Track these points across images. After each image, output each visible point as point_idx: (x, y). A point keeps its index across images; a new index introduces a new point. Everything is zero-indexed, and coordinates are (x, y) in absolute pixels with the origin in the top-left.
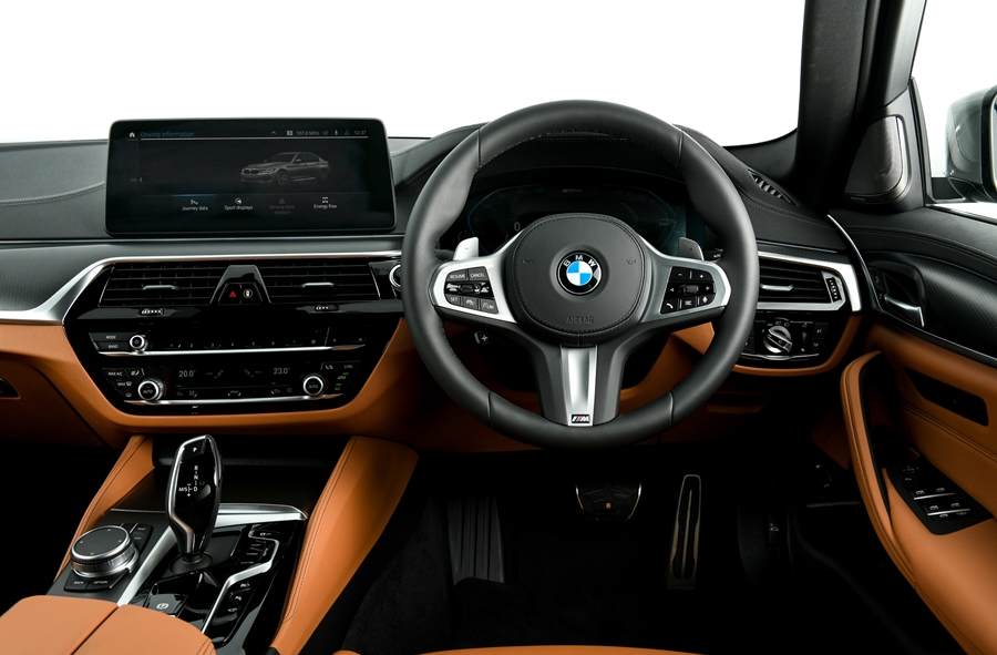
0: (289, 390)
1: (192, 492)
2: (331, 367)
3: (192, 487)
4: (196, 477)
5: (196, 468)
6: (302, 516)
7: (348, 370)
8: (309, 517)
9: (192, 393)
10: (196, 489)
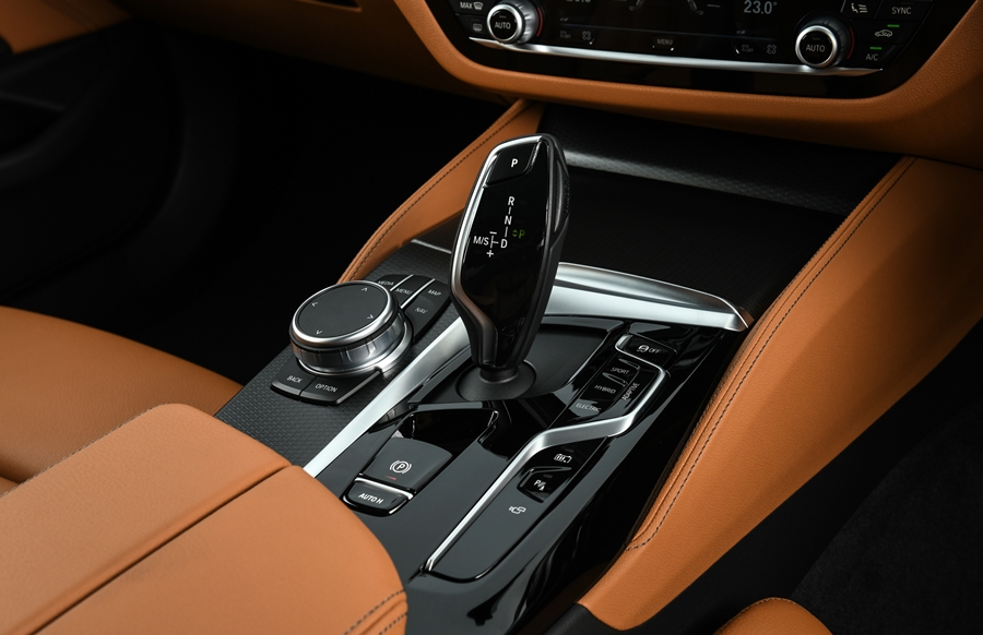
0: (772, 49)
1: (496, 248)
2: (863, 9)
3: (498, 238)
4: (508, 220)
5: (511, 201)
6: (737, 321)
7: (899, 18)
8: (751, 326)
9: (586, 35)
10: (504, 243)
